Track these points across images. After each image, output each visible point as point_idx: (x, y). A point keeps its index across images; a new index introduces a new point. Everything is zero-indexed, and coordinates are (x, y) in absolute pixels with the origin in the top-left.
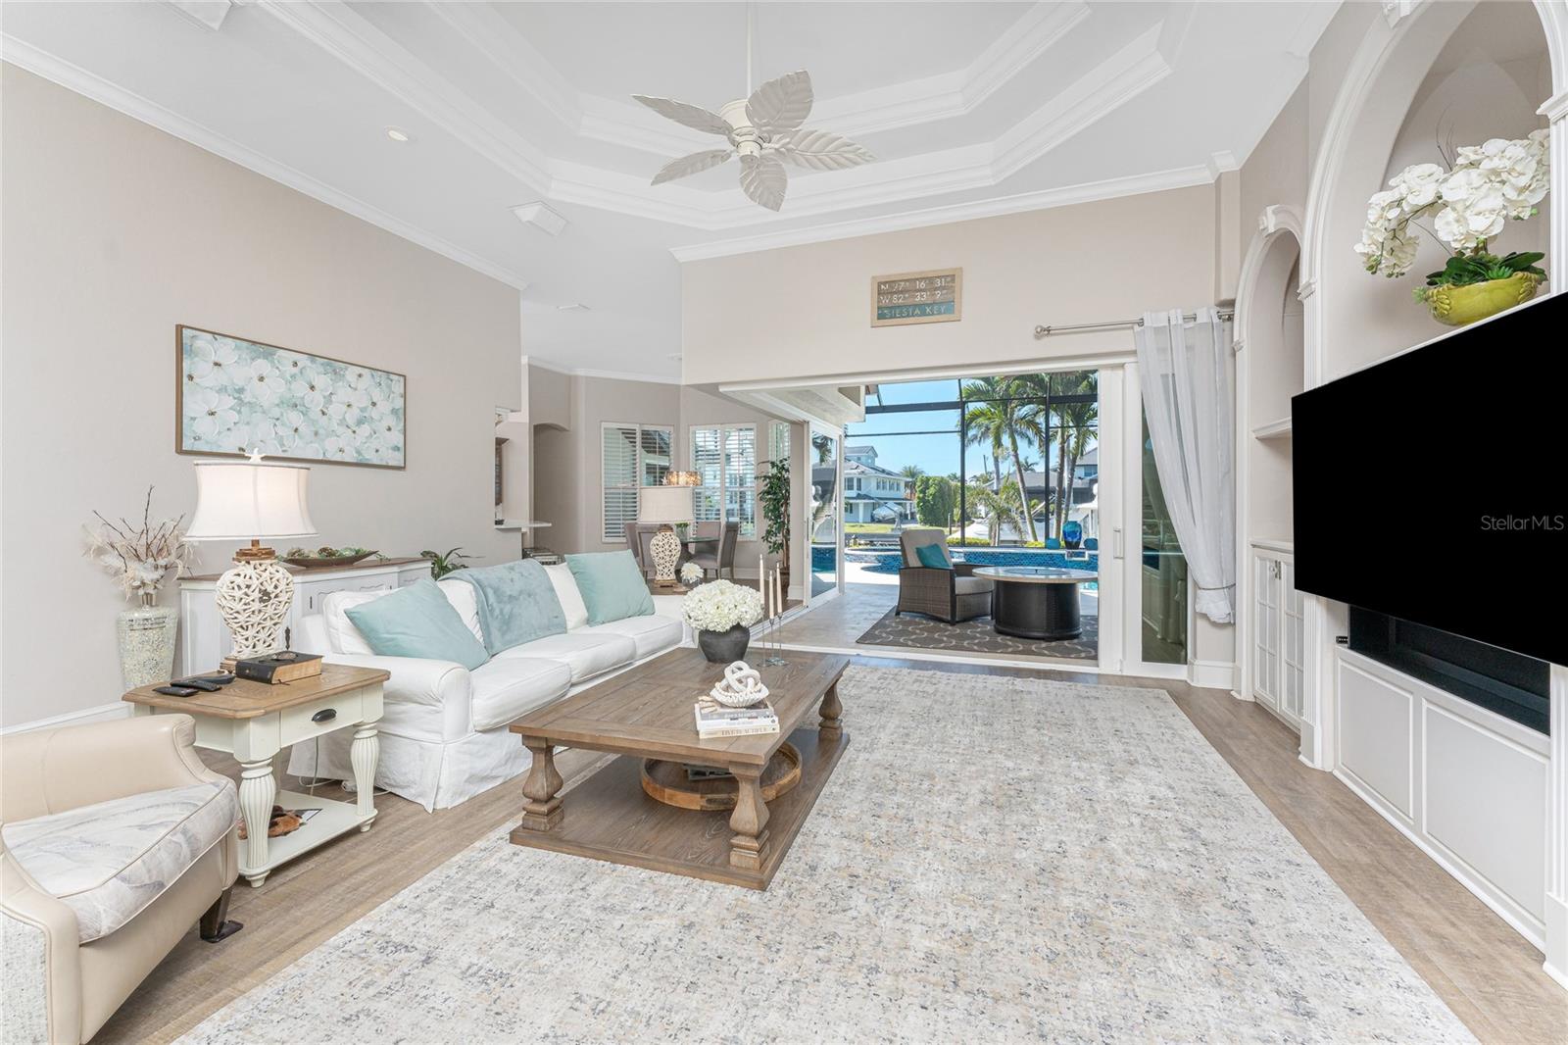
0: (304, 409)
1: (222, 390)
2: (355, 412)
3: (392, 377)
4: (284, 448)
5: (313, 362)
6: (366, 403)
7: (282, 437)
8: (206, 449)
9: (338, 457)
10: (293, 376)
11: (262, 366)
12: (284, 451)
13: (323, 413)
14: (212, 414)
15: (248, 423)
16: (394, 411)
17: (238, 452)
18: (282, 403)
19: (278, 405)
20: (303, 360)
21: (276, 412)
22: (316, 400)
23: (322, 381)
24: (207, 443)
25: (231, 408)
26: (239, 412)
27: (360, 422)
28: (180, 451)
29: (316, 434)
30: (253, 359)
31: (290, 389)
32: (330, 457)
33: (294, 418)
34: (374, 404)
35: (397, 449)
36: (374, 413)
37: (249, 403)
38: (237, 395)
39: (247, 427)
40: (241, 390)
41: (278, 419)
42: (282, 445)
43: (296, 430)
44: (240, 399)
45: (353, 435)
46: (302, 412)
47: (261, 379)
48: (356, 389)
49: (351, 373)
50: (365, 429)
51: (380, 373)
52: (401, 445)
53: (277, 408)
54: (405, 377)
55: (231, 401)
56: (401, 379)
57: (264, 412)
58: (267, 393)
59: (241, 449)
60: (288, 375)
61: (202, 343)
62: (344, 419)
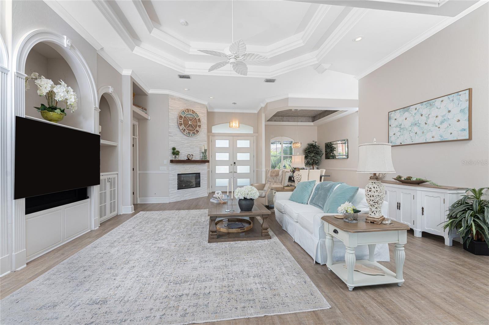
0: (418, 124)
1: (397, 126)
2: (440, 119)
3: (460, 93)
5: (422, 105)
6: (445, 112)
7: (412, 137)
9: (432, 140)
10: (415, 114)
11: (407, 114)
12: (412, 142)
13: (426, 124)
14: (394, 134)
15: (402, 135)
16: (462, 111)
17: (400, 144)
18: (412, 125)
19: (410, 126)
23: (425, 111)
24: (394, 143)
25: (398, 131)
26: (400, 132)
27: (442, 122)
29: (423, 133)
30: (404, 114)
31: (414, 119)
32: (428, 141)
33: (416, 129)
34: (449, 111)
35: (463, 130)
36: (450, 116)
37: (403, 128)
38: (400, 127)
39: (402, 136)
40: (401, 125)
41: (410, 131)
42: (412, 139)
43: (416, 133)
44: (401, 128)
45: (439, 129)
46: (418, 126)
47: (406, 119)
48: (440, 108)
49: (438, 102)
50: (445, 125)
51: (453, 95)
52: (467, 127)
53: (410, 127)
54: (470, 90)
55: (398, 129)
56: (467, 92)
57: (407, 130)
58: (407, 124)
59: (401, 143)
60: (414, 115)
61: (392, 115)
62: (434, 123)
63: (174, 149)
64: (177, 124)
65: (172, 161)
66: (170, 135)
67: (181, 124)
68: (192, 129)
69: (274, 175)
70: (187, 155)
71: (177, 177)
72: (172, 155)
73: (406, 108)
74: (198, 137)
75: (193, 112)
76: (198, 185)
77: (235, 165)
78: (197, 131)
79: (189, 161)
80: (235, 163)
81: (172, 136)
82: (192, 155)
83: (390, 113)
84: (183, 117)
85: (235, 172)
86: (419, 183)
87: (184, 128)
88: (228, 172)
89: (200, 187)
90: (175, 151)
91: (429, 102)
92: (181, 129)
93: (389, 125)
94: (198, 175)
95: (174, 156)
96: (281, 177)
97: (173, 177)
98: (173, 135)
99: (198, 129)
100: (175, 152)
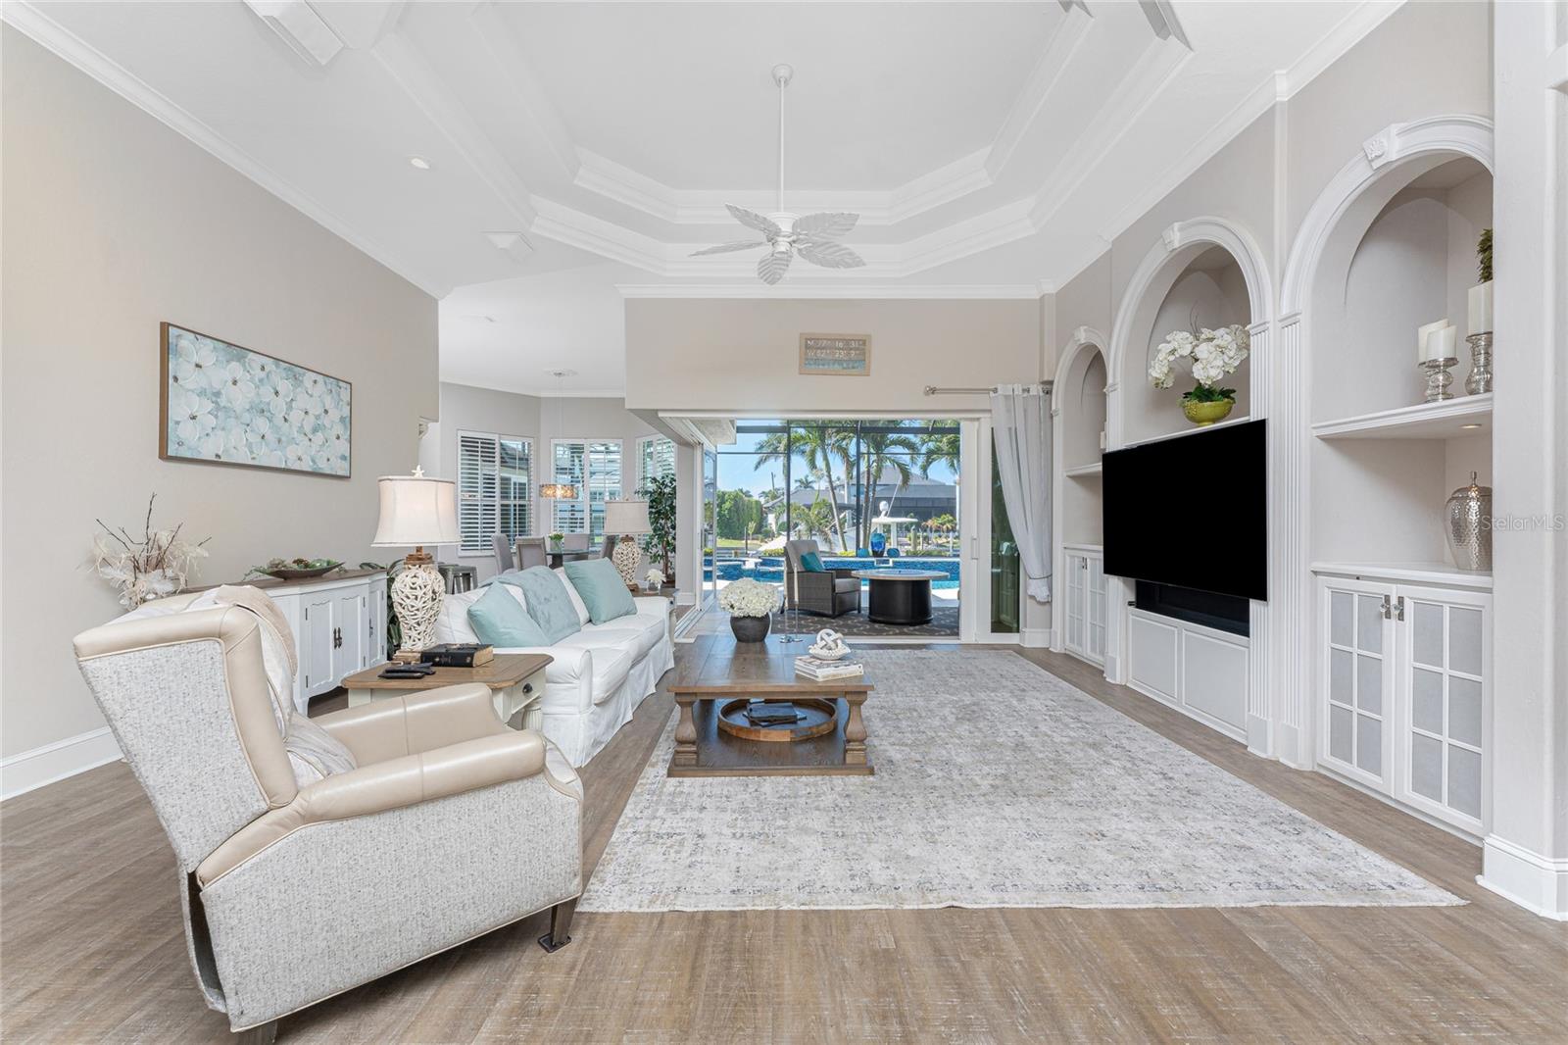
0: (269, 415)
1: (202, 393)
2: (311, 419)
3: (341, 384)
4: (254, 456)
5: (277, 366)
6: (320, 411)
7: (251, 443)
8: (188, 455)
9: (297, 466)
10: (261, 381)
11: (236, 369)
12: (253, 458)
13: (286, 420)
14: (194, 418)
15: (223, 429)
16: (342, 419)
18: (252, 408)
19: (248, 410)
20: (270, 364)
21: (247, 417)
22: (279, 406)
23: (284, 386)
24: (189, 448)
25: (209, 413)
26: (216, 417)
27: (315, 430)
28: (164, 456)
29: (279, 441)
30: (228, 362)
31: (258, 394)
32: (291, 465)
33: (262, 424)
34: (326, 412)
35: (343, 458)
36: (326, 421)
37: (224, 407)
38: (214, 399)
39: (223, 433)
40: (218, 394)
41: (248, 425)
42: (252, 452)
43: (263, 437)
44: (217, 403)
45: (309, 443)
46: (268, 418)
47: (235, 383)
48: (311, 396)
49: (308, 380)
50: (319, 437)
51: (330, 379)
52: (348, 455)
53: (247, 414)
54: (351, 385)
55: (211, 405)
56: (347, 386)
57: (237, 418)
58: (240, 398)
59: (217, 456)
60: (257, 379)
61: (183, 343)
62: (302, 426)
73: (236, 350)
83: (171, 331)
93: (169, 376)
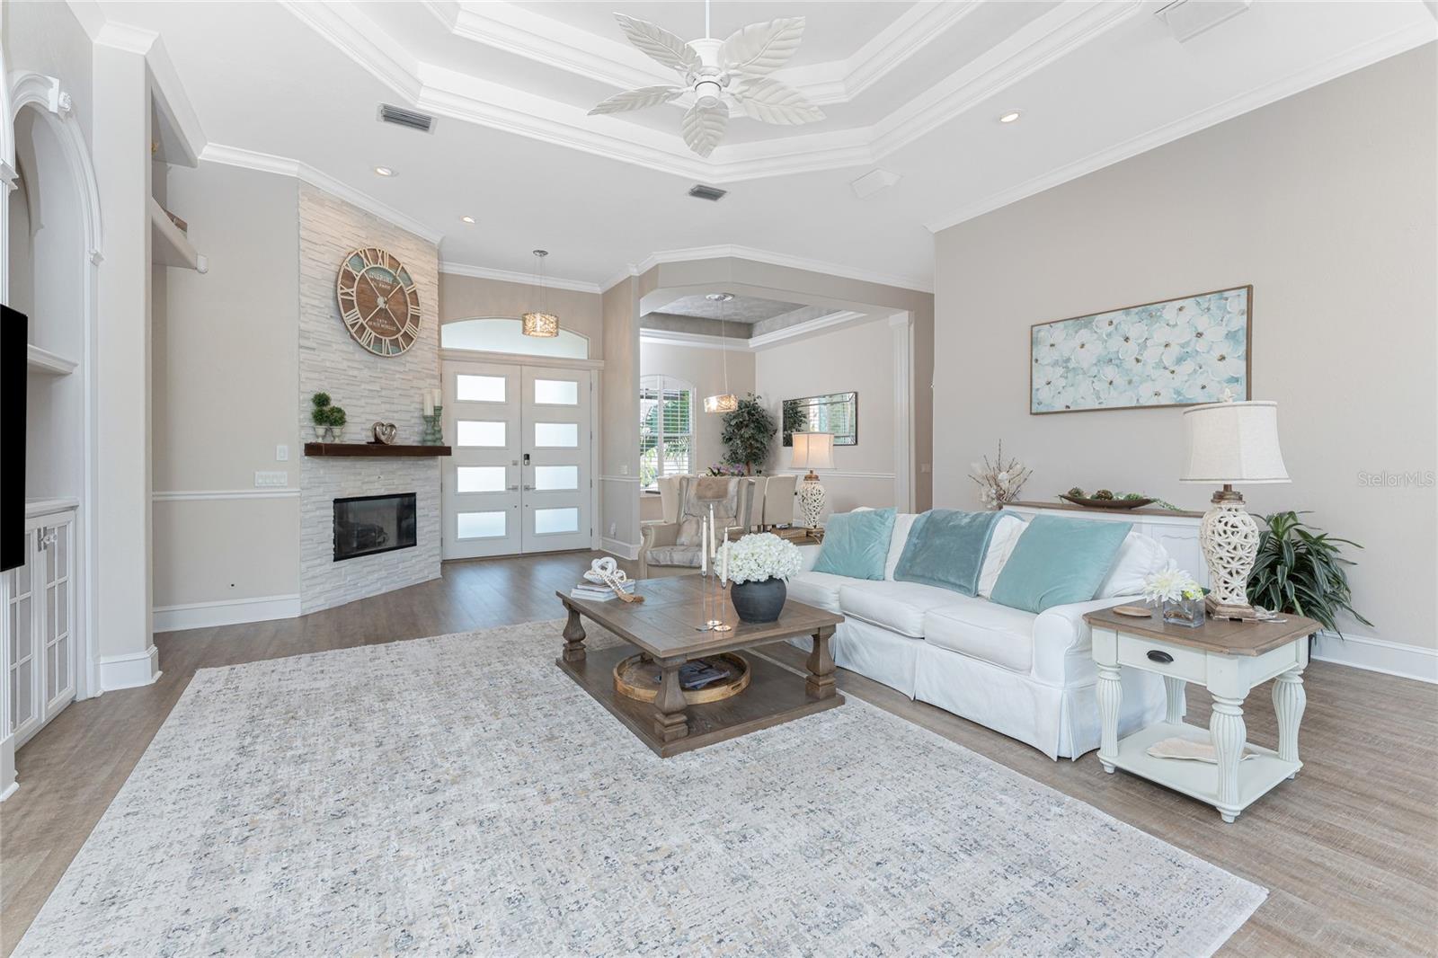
0: (1117, 362)
1: (1056, 364)
2: (1175, 350)
3: (1226, 294)
4: (1101, 401)
5: (1127, 314)
6: (1189, 335)
7: (1098, 391)
8: (1044, 410)
9: (1154, 401)
10: (1109, 335)
11: (1084, 335)
12: (1100, 403)
13: (1138, 361)
14: (1049, 383)
15: (1072, 385)
16: (1231, 336)
17: (1065, 409)
18: (1099, 361)
19: (1096, 364)
20: (1119, 317)
21: (1094, 371)
22: (1130, 350)
23: (1136, 330)
24: (1046, 405)
25: (1061, 376)
26: (1066, 378)
27: (1180, 360)
28: (1031, 413)
29: (1130, 382)
30: (1076, 332)
31: (1106, 348)
32: (1143, 402)
33: (1110, 372)
34: (1199, 335)
35: (1234, 380)
36: (1201, 345)
37: (1074, 368)
38: (1064, 365)
39: (1072, 388)
40: (1068, 360)
41: (1095, 376)
42: (1099, 398)
43: (1111, 383)
44: (1067, 367)
45: (1172, 375)
46: (1117, 365)
47: (1083, 346)
48: (1176, 325)
49: (1169, 312)
50: (1188, 366)
51: (1208, 296)
52: (1242, 373)
53: (1095, 367)
54: (1250, 288)
55: (1061, 371)
56: (1244, 292)
57: (1084, 373)
58: (1086, 359)
59: (1068, 407)
60: (1104, 336)
61: (1043, 333)
62: (1161, 361)
63: (321, 400)
64: (331, 303)
65: (312, 450)
66: (304, 342)
67: (349, 305)
68: (387, 327)
69: (709, 494)
70: (370, 425)
71: (331, 512)
72: (313, 424)
73: (1083, 320)
74: (409, 359)
75: (394, 262)
76: (407, 537)
77: (528, 464)
78: (408, 338)
79: (378, 449)
80: (527, 457)
81: (314, 349)
82: (392, 426)
83: (1035, 329)
84: (358, 279)
85: (527, 488)
86: (1133, 505)
87: (361, 320)
88: (503, 488)
89: (415, 544)
90: (326, 409)
91: (1148, 310)
92: (349, 323)
93: (1033, 361)
94: (407, 505)
95: (321, 430)
96: (736, 500)
97: (318, 513)
98: (314, 345)
99: (408, 327)
100: (325, 412)
